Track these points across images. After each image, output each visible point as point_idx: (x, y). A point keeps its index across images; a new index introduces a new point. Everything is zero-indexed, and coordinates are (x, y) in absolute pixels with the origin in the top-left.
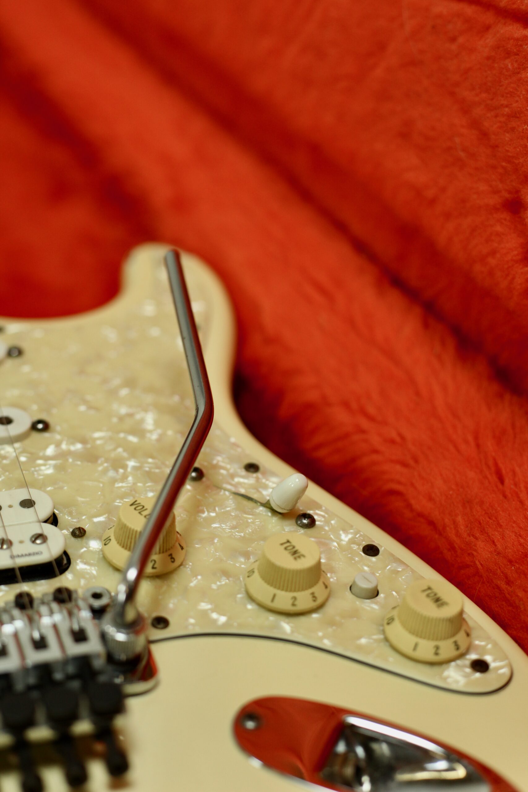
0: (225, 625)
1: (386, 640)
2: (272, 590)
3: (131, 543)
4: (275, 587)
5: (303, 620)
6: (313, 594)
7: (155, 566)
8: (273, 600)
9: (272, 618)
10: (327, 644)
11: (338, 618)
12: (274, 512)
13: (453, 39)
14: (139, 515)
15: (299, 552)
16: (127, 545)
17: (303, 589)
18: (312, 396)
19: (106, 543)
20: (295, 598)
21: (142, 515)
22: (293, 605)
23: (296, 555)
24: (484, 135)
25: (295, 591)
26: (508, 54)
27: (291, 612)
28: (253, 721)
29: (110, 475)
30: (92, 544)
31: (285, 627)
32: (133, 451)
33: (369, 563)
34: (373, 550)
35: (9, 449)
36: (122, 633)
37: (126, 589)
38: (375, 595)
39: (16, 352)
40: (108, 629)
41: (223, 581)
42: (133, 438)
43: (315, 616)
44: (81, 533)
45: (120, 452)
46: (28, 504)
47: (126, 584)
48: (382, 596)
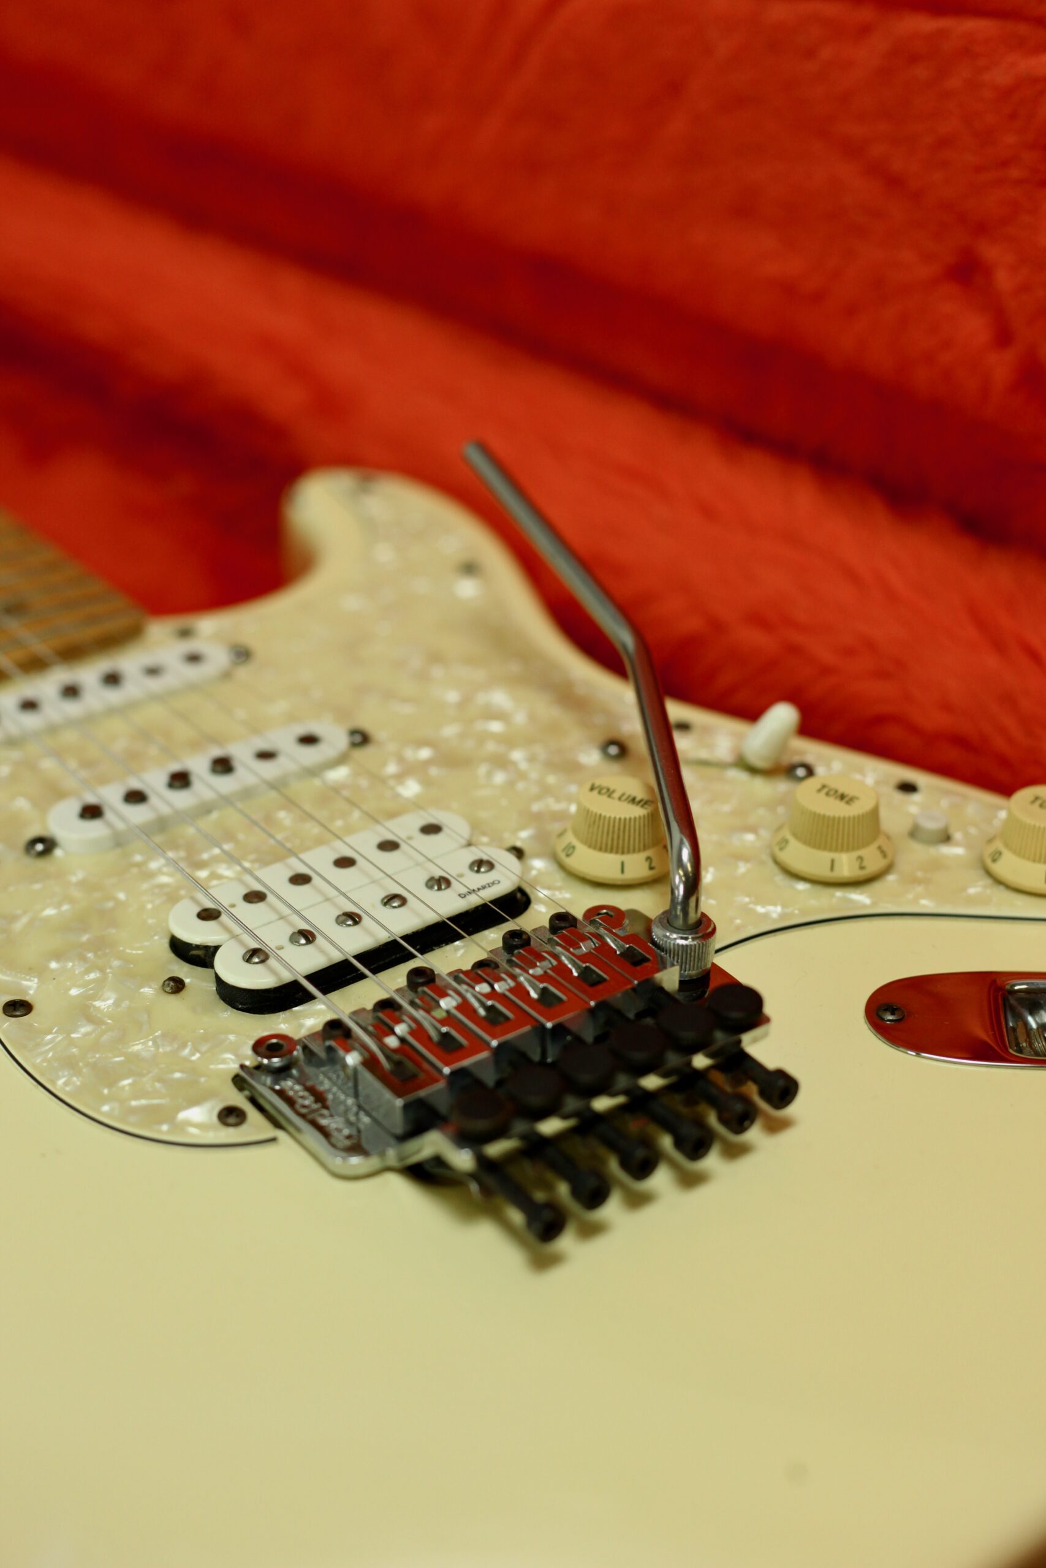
0: (782, 916)
1: (998, 882)
2: (827, 856)
3: (613, 840)
4: (830, 850)
5: (877, 886)
6: (880, 848)
7: (653, 865)
8: (832, 868)
9: (839, 893)
10: (926, 905)
11: (919, 874)
12: (753, 770)
13: (810, 53)
14: (610, 800)
15: (847, 795)
16: (607, 845)
17: (865, 844)
18: (692, 624)
19: (569, 852)
20: (860, 858)
21: (613, 798)
22: (862, 868)
23: (846, 799)
24: (894, 183)
25: (859, 848)
26: (914, 59)
27: (861, 879)
28: (893, 1014)
29: (499, 778)
30: (538, 864)
31: (861, 899)
32: (509, 741)
33: (914, 804)
34: (908, 788)
35: (339, 774)
36: (686, 939)
37: (680, 878)
38: (946, 838)
39: (242, 654)
40: (668, 937)
41: (742, 868)
42: (496, 727)
43: (891, 878)
44: (518, 853)
45: (491, 747)
46: (431, 829)
47: (681, 872)
48: (958, 836)
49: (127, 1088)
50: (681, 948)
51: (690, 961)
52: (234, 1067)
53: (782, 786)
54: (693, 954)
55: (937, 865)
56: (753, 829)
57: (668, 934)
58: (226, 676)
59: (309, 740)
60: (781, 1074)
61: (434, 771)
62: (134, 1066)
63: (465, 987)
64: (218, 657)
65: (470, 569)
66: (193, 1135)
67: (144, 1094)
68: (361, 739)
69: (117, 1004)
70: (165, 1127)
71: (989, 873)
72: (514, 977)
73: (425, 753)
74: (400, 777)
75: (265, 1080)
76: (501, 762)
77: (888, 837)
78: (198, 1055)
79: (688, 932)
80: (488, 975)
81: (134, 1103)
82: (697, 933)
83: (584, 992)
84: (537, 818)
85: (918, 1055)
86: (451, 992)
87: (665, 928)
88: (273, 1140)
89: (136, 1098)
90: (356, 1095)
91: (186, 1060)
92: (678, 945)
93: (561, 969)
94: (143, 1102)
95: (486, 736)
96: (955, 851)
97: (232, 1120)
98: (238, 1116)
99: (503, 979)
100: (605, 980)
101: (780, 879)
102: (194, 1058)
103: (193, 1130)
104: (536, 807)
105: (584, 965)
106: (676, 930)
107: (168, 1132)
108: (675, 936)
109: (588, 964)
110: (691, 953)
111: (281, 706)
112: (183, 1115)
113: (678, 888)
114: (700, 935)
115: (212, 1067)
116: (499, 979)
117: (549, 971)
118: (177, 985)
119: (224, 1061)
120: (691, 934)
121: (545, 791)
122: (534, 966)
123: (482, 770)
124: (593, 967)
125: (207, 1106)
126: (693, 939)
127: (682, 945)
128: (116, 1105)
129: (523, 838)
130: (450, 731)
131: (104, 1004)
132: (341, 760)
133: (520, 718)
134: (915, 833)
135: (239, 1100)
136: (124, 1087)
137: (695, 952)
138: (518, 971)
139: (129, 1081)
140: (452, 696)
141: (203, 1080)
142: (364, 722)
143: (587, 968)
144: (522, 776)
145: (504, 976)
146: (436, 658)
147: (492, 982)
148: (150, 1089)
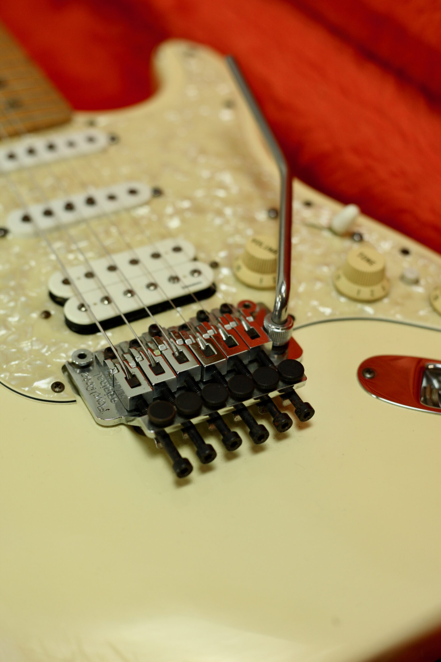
0: (331, 314)
1: (435, 310)
3: (258, 267)
4: (358, 285)
5: (379, 305)
6: (383, 286)
8: (358, 293)
9: (359, 306)
11: (399, 300)
12: (335, 234)
15: (372, 260)
16: (255, 269)
17: (376, 284)
19: (239, 269)
20: (372, 290)
21: (261, 247)
22: (372, 295)
23: (370, 262)
25: (372, 285)
27: (371, 300)
28: (370, 374)
29: (218, 221)
30: (225, 272)
31: (369, 310)
32: (226, 202)
33: (406, 261)
34: (405, 252)
35: (143, 211)
36: (278, 329)
37: (279, 299)
38: (416, 282)
39: (114, 139)
40: (270, 327)
41: (319, 285)
42: (221, 193)
43: (386, 301)
44: (215, 265)
45: (217, 205)
46: (177, 249)
47: (280, 296)
48: (422, 282)
49: (14, 366)
50: (275, 333)
51: (279, 339)
52: (64, 361)
53: (347, 243)
54: (280, 336)
55: (409, 296)
56: (327, 265)
57: (270, 325)
58: (104, 151)
59: (133, 192)
60: (307, 405)
61: (188, 215)
62: (20, 354)
63: (172, 340)
64: (102, 140)
65: (229, 104)
66: (39, 395)
67: (22, 371)
68: (157, 192)
69: (19, 321)
70: (27, 389)
71: (432, 305)
72: (195, 338)
73: (186, 204)
74: (171, 216)
75: (77, 371)
76: (220, 213)
77: (388, 280)
78: (49, 353)
79: (280, 326)
80: (183, 335)
81: (16, 375)
82: (283, 327)
83: (225, 350)
84: (228, 247)
85: (377, 398)
86: (164, 342)
87: (270, 322)
88: (75, 401)
89: (18, 372)
90: (114, 386)
91: (43, 355)
92: (274, 331)
93: (218, 336)
94: (20, 374)
95: (216, 198)
96: (419, 290)
97: (57, 389)
98: (60, 388)
99: (190, 338)
100: (237, 345)
101: (334, 294)
102: (47, 354)
103: (38, 392)
104: (231, 240)
105: (229, 336)
106: (274, 324)
107: (28, 391)
108: (273, 327)
109: (230, 335)
110: (279, 336)
111: (125, 170)
112: (36, 384)
113: (278, 303)
114: (285, 328)
115: (54, 360)
116: (188, 338)
117: (212, 337)
118: (47, 315)
119: (60, 358)
120: (281, 327)
121: (237, 231)
122: (206, 332)
123: (210, 216)
124: (233, 337)
125: (48, 380)
126: (282, 329)
127: (276, 332)
128: (8, 374)
129: (220, 256)
130: (199, 194)
131: (14, 320)
132: (147, 203)
133: (234, 190)
134: (403, 278)
135: (63, 379)
136: (12, 365)
137: (281, 335)
138: (198, 334)
139: (17, 362)
140: (205, 174)
141: (49, 366)
142: (162, 184)
143: (230, 337)
144: (227, 222)
145: (191, 336)
146: (203, 151)
147: (184, 339)
148: (24, 368)
